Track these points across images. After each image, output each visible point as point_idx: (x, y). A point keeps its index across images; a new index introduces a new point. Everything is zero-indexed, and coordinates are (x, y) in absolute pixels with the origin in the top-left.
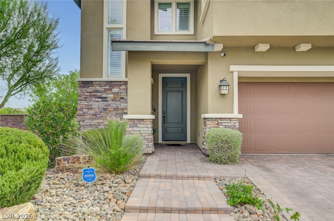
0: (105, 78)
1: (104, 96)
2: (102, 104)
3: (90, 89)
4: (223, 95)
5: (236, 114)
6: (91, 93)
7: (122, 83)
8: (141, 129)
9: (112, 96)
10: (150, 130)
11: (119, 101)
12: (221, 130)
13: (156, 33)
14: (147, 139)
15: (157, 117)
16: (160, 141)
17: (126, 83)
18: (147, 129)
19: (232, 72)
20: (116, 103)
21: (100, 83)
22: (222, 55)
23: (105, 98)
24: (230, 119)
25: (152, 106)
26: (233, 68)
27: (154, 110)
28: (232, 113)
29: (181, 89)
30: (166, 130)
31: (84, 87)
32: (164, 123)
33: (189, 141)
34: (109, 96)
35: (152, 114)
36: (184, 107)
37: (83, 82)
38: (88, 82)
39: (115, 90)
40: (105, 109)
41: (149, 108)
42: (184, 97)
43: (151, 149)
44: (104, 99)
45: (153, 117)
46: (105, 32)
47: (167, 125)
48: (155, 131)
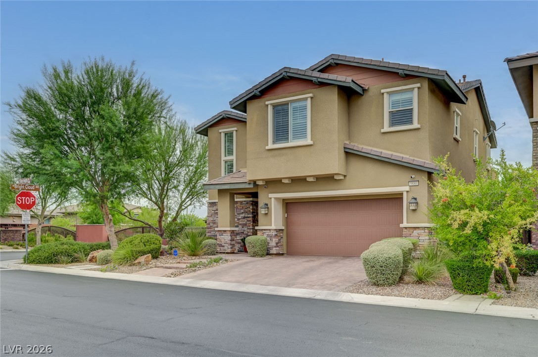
8: (224, 237)
14: (228, 243)
18: (228, 237)
19: (271, 198)
22: (265, 186)
26: (271, 195)
46: (223, 163)
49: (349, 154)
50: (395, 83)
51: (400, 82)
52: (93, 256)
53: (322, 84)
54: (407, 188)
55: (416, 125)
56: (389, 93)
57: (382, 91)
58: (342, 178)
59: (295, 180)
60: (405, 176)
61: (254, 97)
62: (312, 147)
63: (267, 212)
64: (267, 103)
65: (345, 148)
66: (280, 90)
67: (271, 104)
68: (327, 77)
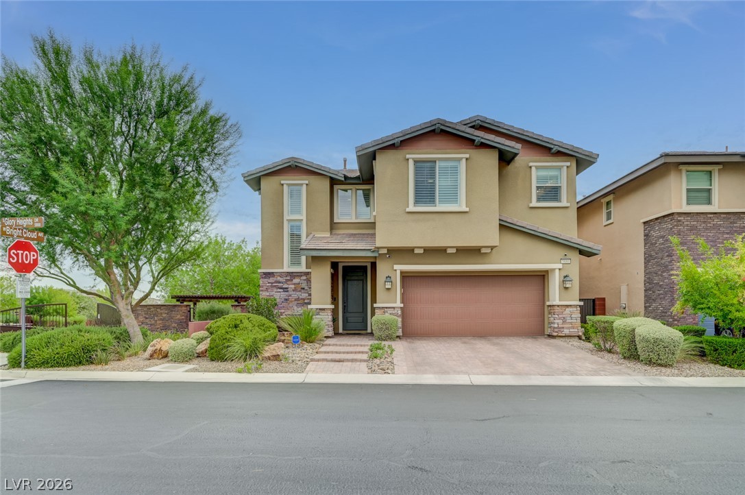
0: (286, 269)
1: (285, 286)
2: (283, 295)
3: (272, 280)
4: (388, 289)
5: (399, 304)
6: (272, 283)
7: (302, 274)
8: (322, 317)
9: (293, 286)
10: (330, 318)
11: (300, 291)
12: (388, 316)
13: (336, 220)
14: (328, 325)
15: (337, 306)
16: (341, 331)
17: (307, 274)
18: (328, 317)
19: (396, 270)
20: (297, 293)
21: (281, 274)
22: (388, 256)
23: (286, 288)
24: (394, 308)
25: (332, 296)
26: (396, 267)
27: (334, 299)
28: (396, 303)
29: (362, 278)
30: (347, 319)
31: (265, 278)
32: (344, 312)
33: (369, 331)
34: (290, 286)
35: (332, 303)
36: (365, 296)
37: (265, 273)
38: (269, 273)
39: (296, 281)
40: (286, 300)
41: (329, 299)
42: (365, 286)
43: (331, 333)
44: (286, 290)
45: (333, 307)
46: (286, 223)
47: (348, 315)
48: (335, 320)
49: (504, 227)
50: (543, 158)
51: (548, 158)
52: (156, 350)
53: (483, 146)
54: (560, 266)
55: (564, 203)
56: (537, 168)
57: (531, 164)
58: (488, 250)
59: (428, 250)
60: (559, 252)
61: (392, 147)
62: (466, 215)
63: (390, 287)
64: (408, 156)
65: (500, 220)
66: (423, 144)
67: (413, 159)
68: (493, 139)
